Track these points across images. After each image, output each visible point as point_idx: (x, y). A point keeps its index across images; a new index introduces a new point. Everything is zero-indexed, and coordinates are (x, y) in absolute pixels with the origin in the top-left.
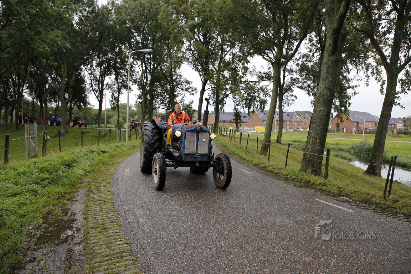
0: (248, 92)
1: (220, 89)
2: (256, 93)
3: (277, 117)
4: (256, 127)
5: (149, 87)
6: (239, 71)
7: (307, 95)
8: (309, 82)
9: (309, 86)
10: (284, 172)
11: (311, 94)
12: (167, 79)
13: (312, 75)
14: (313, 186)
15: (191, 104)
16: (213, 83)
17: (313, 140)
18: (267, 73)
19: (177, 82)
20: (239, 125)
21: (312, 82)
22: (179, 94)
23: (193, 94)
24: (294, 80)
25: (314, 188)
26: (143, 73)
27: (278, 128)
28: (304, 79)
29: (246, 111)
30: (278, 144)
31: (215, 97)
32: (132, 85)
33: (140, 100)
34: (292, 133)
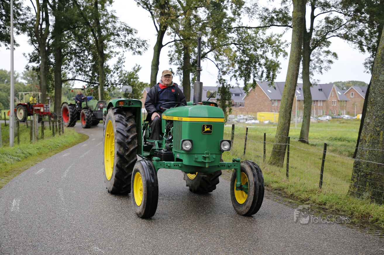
0: (244, 48)
1: (190, 43)
2: (258, 50)
3: (299, 94)
4: (259, 114)
5: (52, 38)
6: (226, 8)
7: (358, 50)
8: (361, 26)
9: (361, 33)
10: (319, 198)
11: (365, 48)
12: (88, 24)
13: (368, 12)
14: (376, 224)
15: (136, 71)
16: (177, 31)
17: (371, 136)
18: (281, 11)
19: (107, 29)
20: (227, 109)
21: (367, 25)
22: (111, 52)
23: (139, 53)
24: (332, 22)
25: (379, 228)
26: (39, 10)
27: (302, 114)
28: (352, 20)
29: (241, 83)
30: (303, 144)
31: (182, 59)
32: (18, 33)
33: (35, 65)
34: (329, 124)
